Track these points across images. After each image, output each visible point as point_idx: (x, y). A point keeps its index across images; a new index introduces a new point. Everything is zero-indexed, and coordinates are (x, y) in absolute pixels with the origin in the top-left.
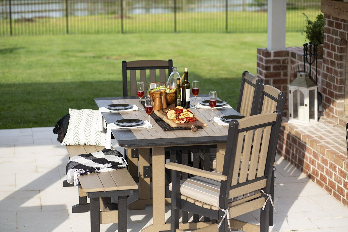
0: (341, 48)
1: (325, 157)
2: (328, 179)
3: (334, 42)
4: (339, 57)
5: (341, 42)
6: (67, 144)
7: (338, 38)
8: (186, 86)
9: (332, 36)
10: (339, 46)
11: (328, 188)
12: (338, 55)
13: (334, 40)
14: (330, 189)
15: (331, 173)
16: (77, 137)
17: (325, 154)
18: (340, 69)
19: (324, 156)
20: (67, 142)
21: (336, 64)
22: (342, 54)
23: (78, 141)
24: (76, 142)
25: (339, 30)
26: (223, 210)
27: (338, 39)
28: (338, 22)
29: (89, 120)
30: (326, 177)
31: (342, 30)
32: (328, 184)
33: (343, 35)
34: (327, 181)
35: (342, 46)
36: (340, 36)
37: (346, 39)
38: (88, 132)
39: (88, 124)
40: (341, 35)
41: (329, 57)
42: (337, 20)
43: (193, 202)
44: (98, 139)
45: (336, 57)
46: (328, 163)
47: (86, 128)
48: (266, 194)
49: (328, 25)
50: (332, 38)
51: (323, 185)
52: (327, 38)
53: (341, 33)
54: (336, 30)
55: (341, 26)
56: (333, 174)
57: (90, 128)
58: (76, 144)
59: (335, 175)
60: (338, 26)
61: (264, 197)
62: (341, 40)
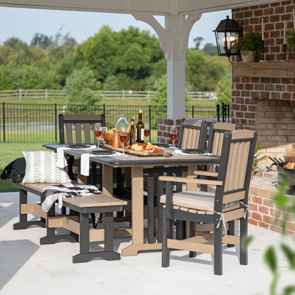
0: (253, 107)
1: (258, 197)
2: (262, 216)
3: (244, 102)
4: (251, 115)
5: (253, 101)
6: (28, 182)
7: (250, 97)
8: (141, 126)
9: (242, 97)
10: (251, 105)
11: (264, 224)
12: (250, 113)
13: (245, 101)
14: (266, 224)
15: (266, 209)
16: (37, 175)
17: (258, 193)
18: (253, 125)
19: (256, 196)
20: (28, 179)
21: (248, 122)
22: (254, 112)
23: (39, 179)
24: (37, 180)
25: (250, 91)
26: (219, 213)
27: (250, 99)
28: (249, 83)
29: (48, 159)
30: (260, 215)
31: (254, 90)
32: (263, 220)
33: (255, 94)
34: (261, 218)
35: (253, 105)
36: (251, 96)
37: (260, 98)
38: (48, 170)
39: (48, 163)
40: (253, 95)
41: (239, 117)
42: (248, 82)
43: (186, 210)
44: (58, 176)
45: (247, 116)
46: (262, 201)
47: (47, 166)
48: (245, 205)
49: (237, 89)
50: (243, 99)
51: (257, 223)
52: (236, 100)
53: (253, 93)
54: (247, 91)
55: (253, 86)
56: (268, 210)
57: (50, 166)
58: (36, 182)
59: (272, 210)
60: (249, 87)
61: (243, 208)
62: (253, 99)
